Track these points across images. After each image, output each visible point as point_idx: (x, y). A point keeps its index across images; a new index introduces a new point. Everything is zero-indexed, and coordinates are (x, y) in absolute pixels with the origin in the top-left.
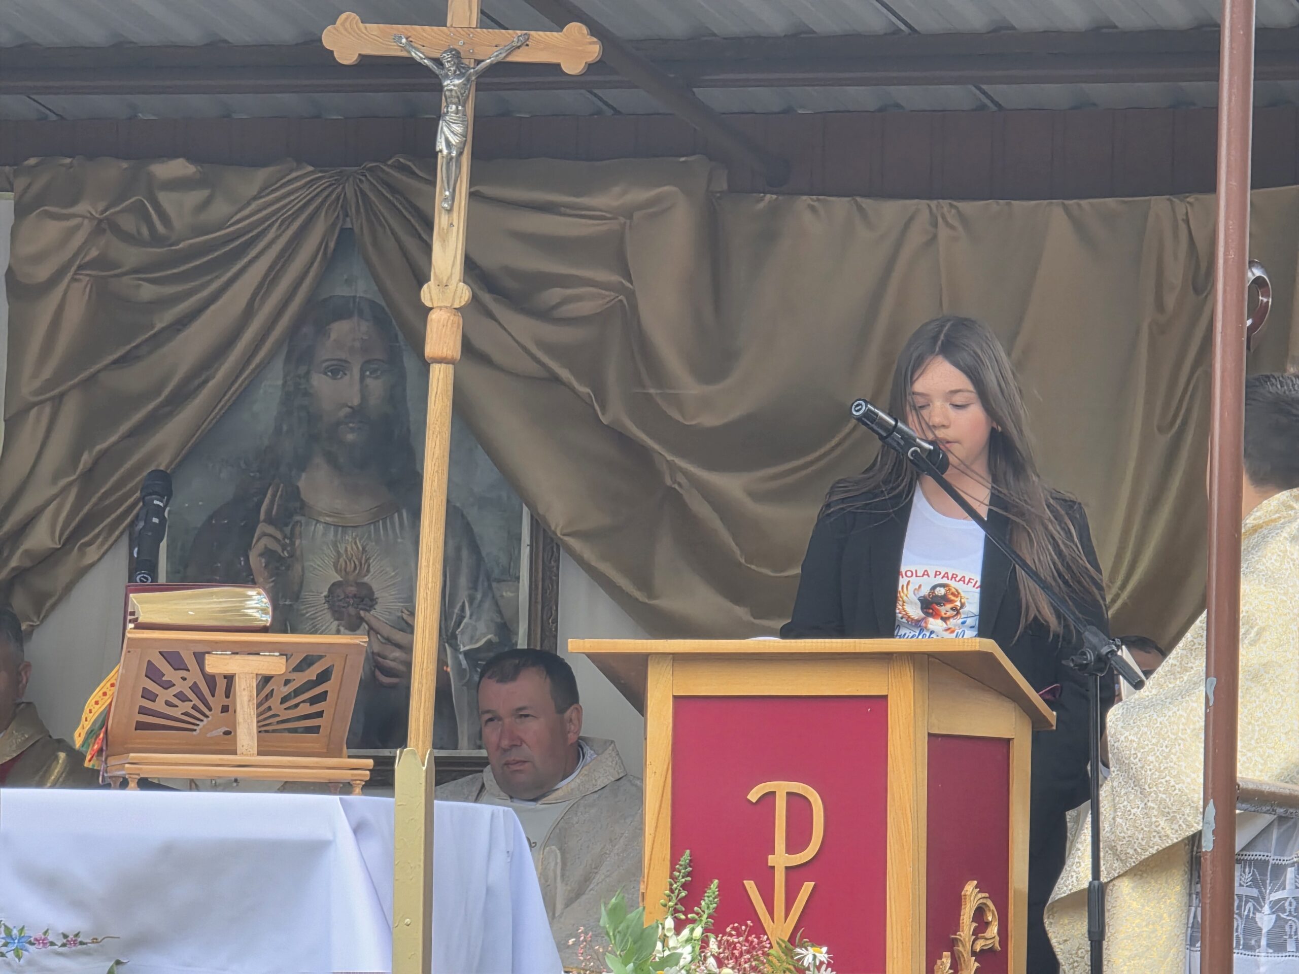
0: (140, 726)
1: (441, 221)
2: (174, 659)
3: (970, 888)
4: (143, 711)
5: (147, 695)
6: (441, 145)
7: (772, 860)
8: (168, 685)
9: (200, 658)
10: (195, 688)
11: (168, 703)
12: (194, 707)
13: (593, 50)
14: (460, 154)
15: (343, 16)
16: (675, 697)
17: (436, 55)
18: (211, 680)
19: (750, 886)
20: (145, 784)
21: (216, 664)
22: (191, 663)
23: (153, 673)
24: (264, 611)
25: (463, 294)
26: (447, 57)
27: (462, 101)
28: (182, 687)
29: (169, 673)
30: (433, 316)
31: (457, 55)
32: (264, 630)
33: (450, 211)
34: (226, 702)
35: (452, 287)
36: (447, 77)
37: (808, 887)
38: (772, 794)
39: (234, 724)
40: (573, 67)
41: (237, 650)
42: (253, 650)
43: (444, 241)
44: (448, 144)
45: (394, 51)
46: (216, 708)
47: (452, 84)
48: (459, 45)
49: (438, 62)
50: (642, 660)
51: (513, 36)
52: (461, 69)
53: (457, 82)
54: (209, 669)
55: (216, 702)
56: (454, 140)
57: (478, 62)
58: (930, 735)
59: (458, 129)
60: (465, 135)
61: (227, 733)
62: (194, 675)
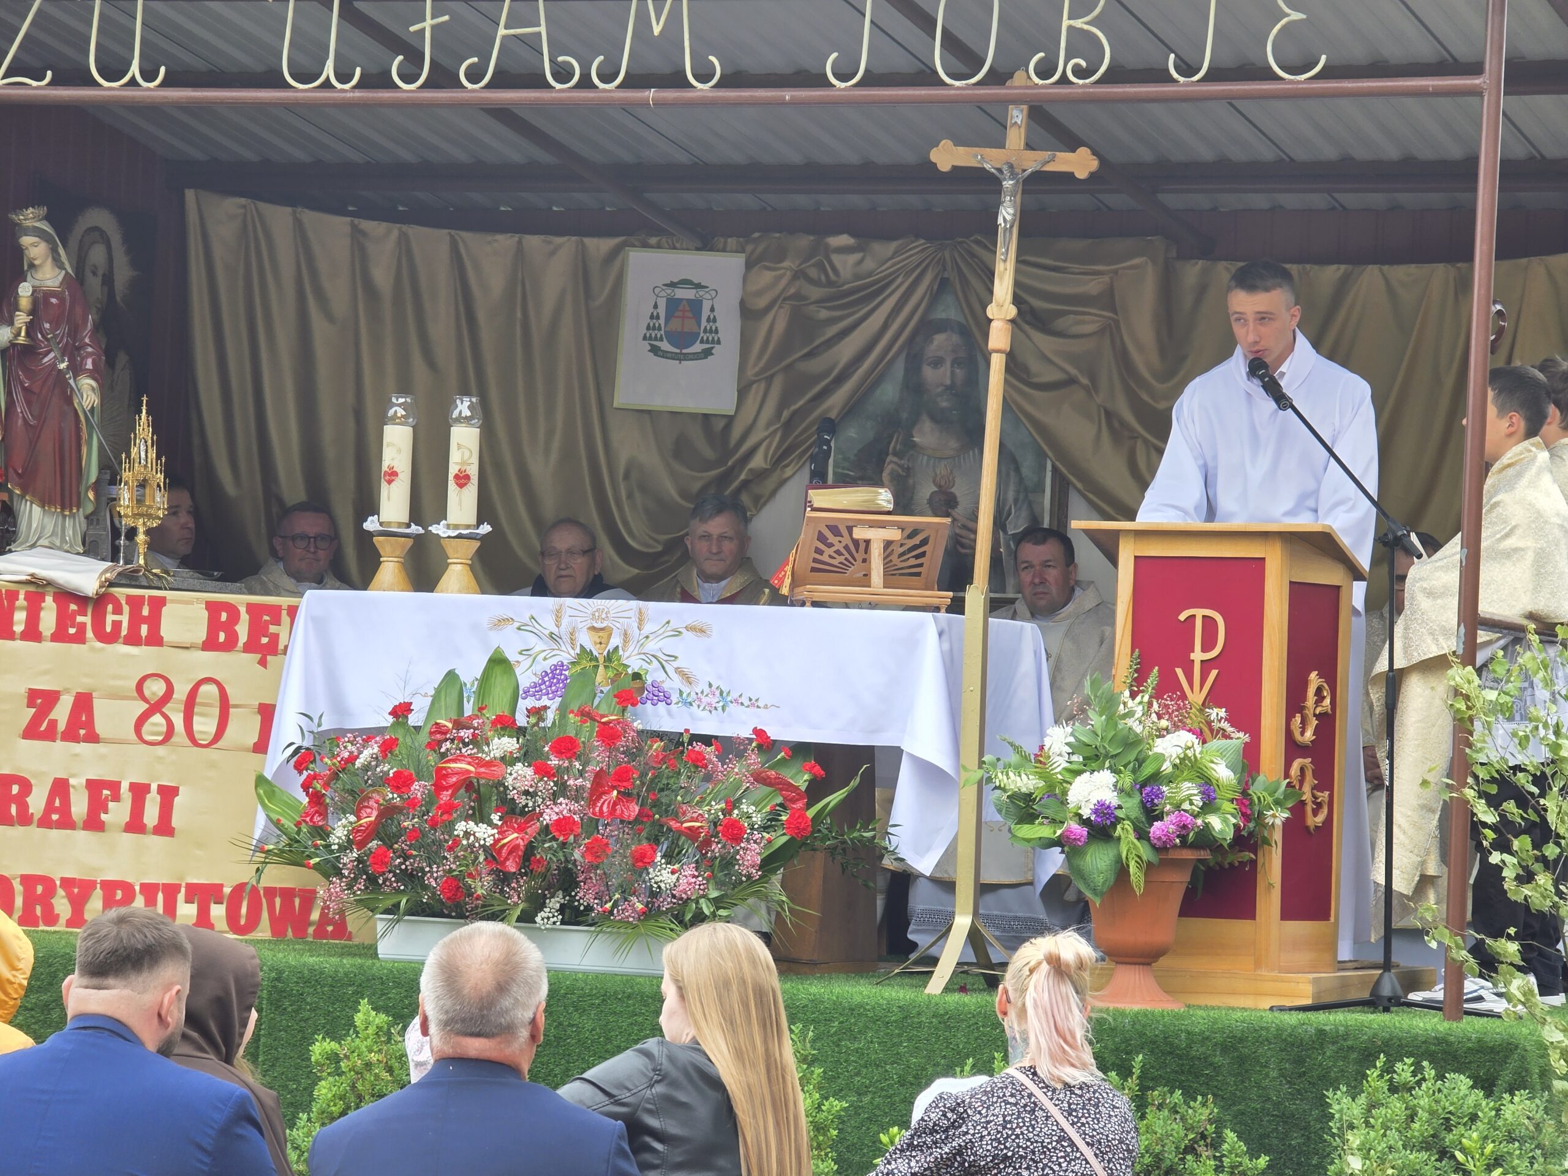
0: (813, 570)
1: (999, 267)
2: (835, 530)
3: (1313, 675)
4: (815, 560)
5: (819, 551)
6: (1000, 220)
7: (1192, 656)
8: (831, 545)
9: (850, 529)
10: (846, 547)
11: (830, 556)
12: (846, 559)
13: (1094, 164)
14: (1012, 227)
15: (943, 142)
16: (1136, 557)
17: (998, 166)
18: (856, 542)
19: (1179, 671)
20: (816, 604)
21: (859, 533)
22: (845, 532)
23: (821, 538)
24: (889, 502)
25: (1012, 311)
26: (1005, 168)
27: (1013, 194)
28: (839, 547)
29: (831, 538)
30: (993, 324)
31: (1011, 167)
32: (889, 513)
33: (1005, 261)
34: (865, 556)
35: (1005, 307)
36: (1005, 179)
37: (1214, 673)
38: (1194, 616)
39: (869, 570)
40: (1081, 174)
41: (873, 525)
42: (882, 525)
43: (1001, 279)
44: (1005, 220)
45: (973, 163)
46: (859, 559)
47: (1008, 184)
48: (1013, 160)
49: (1000, 170)
50: (1116, 534)
51: (1047, 155)
52: (1013, 175)
53: (1011, 182)
54: (855, 536)
55: (859, 556)
56: (1009, 218)
57: (1024, 171)
58: (1291, 582)
59: (1011, 211)
60: (1014, 215)
61: (865, 575)
62: (846, 540)
